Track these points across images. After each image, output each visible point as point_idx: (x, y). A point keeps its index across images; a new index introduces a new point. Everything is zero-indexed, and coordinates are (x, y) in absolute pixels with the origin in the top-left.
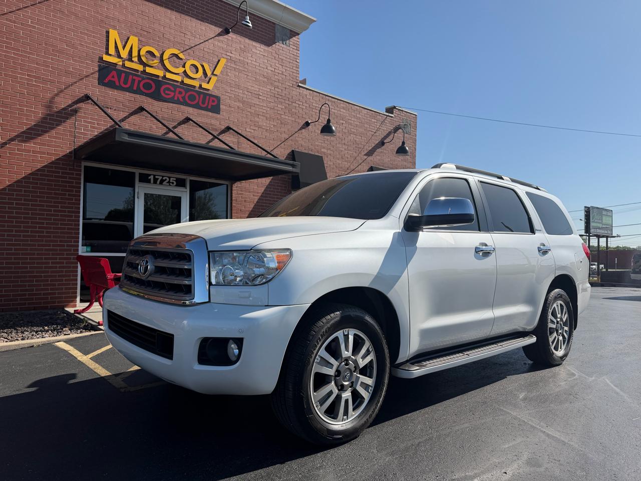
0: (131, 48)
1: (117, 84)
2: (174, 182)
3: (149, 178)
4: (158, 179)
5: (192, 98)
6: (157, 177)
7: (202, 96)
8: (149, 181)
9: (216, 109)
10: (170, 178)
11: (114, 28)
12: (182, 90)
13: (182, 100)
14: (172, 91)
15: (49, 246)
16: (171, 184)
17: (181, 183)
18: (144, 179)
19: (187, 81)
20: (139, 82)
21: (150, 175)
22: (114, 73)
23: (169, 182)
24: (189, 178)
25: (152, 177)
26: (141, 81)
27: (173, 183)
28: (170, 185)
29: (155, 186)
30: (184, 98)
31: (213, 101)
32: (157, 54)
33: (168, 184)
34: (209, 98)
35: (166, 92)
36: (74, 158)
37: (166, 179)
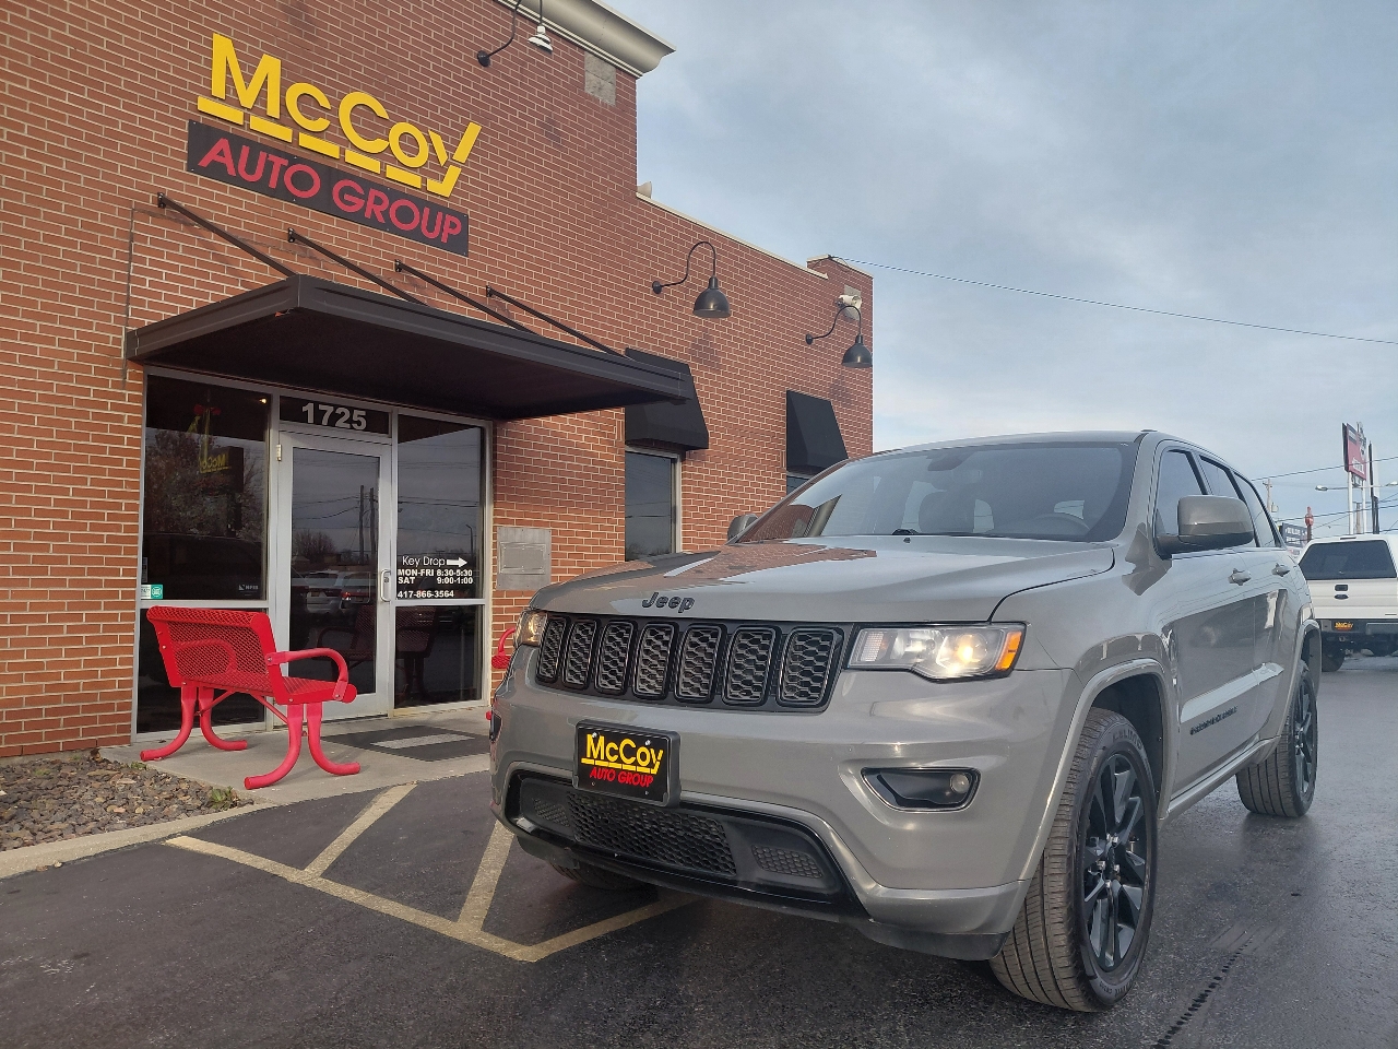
0: (265, 84)
1: (231, 171)
2: (362, 420)
3: (304, 409)
4: (325, 411)
5: (405, 215)
6: (321, 407)
7: (427, 211)
8: (303, 418)
9: (459, 244)
10: (351, 410)
11: (225, 31)
12: (381, 195)
13: (381, 220)
14: (360, 197)
15: (62, 583)
16: (355, 426)
17: (377, 424)
18: (292, 413)
19: (393, 173)
20: (284, 169)
21: (306, 402)
22: (223, 144)
23: (350, 421)
24: (396, 411)
25: (309, 408)
26: (287, 168)
27: (359, 423)
28: (352, 428)
29: (317, 430)
30: (386, 214)
31: (453, 226)
32: (324, 102)
33: (348, 426)
34: (444, 216)
35: (346, 197)
36: (126, 354)
37: (343, 414)
